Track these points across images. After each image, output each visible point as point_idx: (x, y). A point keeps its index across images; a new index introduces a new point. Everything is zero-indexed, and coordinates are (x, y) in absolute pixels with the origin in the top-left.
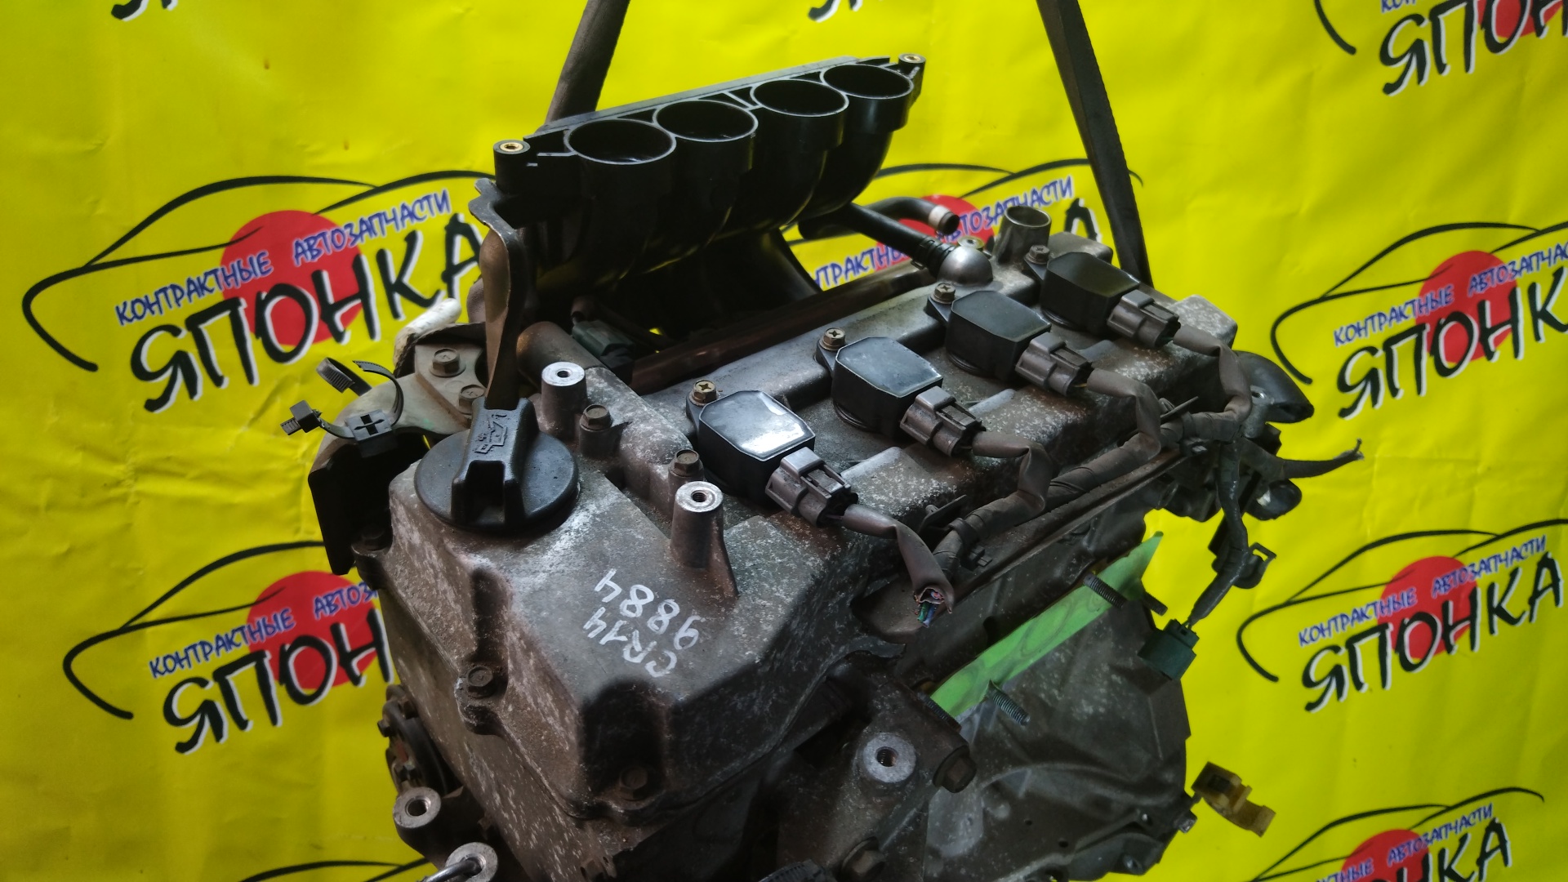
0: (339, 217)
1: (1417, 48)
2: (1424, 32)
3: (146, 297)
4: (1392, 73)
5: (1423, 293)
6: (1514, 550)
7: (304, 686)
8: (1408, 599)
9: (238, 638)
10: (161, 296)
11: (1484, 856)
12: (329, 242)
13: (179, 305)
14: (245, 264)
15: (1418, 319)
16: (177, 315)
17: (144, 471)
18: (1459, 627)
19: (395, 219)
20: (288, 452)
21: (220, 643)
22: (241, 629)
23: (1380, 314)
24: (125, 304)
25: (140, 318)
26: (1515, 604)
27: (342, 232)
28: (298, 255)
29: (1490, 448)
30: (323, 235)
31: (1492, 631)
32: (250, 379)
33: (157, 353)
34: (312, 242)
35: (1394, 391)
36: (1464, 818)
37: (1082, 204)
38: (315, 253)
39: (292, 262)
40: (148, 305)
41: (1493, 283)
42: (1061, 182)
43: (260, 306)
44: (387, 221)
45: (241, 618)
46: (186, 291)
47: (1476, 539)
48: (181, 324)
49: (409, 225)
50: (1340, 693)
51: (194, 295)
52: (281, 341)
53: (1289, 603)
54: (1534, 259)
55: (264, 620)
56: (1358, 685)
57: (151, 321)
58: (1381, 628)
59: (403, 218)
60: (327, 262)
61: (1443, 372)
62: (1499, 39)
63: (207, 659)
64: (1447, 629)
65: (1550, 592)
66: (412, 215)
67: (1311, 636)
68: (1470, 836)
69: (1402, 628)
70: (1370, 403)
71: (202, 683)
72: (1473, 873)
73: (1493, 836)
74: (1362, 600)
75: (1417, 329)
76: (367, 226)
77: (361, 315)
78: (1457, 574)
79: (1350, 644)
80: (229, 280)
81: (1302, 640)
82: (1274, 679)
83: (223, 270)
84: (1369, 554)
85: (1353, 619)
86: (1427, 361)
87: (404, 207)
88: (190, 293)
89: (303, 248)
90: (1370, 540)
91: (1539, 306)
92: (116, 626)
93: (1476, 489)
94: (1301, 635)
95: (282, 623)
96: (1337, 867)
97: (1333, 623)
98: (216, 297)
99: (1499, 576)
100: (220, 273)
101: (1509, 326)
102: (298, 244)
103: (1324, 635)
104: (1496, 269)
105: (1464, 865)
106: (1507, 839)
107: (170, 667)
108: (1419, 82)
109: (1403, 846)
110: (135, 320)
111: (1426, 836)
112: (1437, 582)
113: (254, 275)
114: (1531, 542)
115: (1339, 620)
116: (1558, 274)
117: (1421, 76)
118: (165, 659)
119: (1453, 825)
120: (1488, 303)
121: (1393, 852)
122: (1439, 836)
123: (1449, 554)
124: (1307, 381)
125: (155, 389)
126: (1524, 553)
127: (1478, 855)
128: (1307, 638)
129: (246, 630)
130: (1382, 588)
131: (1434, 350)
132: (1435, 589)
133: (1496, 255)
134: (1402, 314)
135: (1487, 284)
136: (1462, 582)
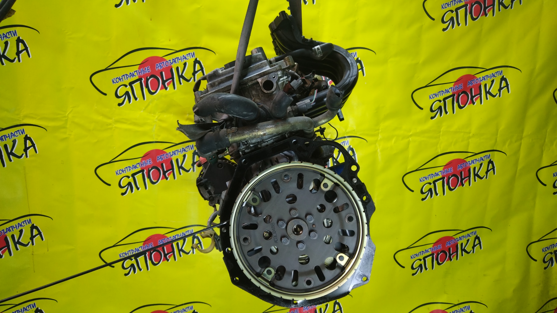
0: (167, 58)
1: (452, 19)
2: (454, 15)
3: (119, 77)
4: (445, 26)
5: (454, 85)
6: (481, 158)
7: (154, 179)
8: (451, 170)
9: (138, 166)
10: (123, 77)
11: (474, 246)
12: (165, 64)
13: (127, 79)
14: (144, 69)
15: (453, 93)
16: (127, 82)
17: (117, 121)
18: (466, 179)
19: (181, 59)
20: (152, 118)
21: (133, 167)
23: (442, 91)
24: (114, 79)
25: (118, 82)
26: (482, 173)
27: (168, 62)
28: (157, 67)
29: (474, 129)
30: (163, 63)
31: (475, 181)
32: (144, 99)
33: (122, 91)
34: (160, 64)
35: (446, 113)
36: (468, 234)
37: (359, 59)
38: (161, 67)
39: (155, 69)
40: (120, 79)
41: (475, 83)
42: (354, 53)
43: (147, 80)
44: (179, 60)
45: (139, 161)
46: (129, 76)
47: (470, 154)
48: (128, 84)
49: (185, 61)
50: (431, 196)
51: (131, 77)
52: (152, 89)
53: (417, 170)
54: (486, 77)
55: (144, 161)
56: (437, 194)
57: (120, 83)
58: (443, 178)
59: (183, 59)
60: (164, 69)
61: (460, 108)
62: (475, 17)
63: (130, 171)
64: (462, 180)
65: (492, 171)
66: (185, 58)
67: (423, 179)
68: (470, 239)
69: (449, 178)
70: (439, 115)
71: (128, 177)
73: (477, 240)
74: (437, 170)
75: (453, 95)
76: (174, 61)
77: (172, 83)
78: (465, 164)
79: (434, 182)
80: (140, 73)
81: (421, 181)
82: (413, 191)
83: (139, 71)
84: (439, 157)
85: (435, 175)
86: (456, 104)
88: (130, 76)
90: (439, 153)
91: (487, 90)
92: (108, 161)
93: (470, 140)
94: (420, 179)
95: (149, 162)
96: (431, 246)
97: (429, 176)
98: (137, 78)
99: (477, 165)
100: (138, 71)
101: (479, 95)
102: (157, 65)
103: (427, 180)
104: (475, 80)
105: (469, 248)
106: (481, 241)
107: (121, 173)
108: (452, 28)
109: (450, 241)
110: (116, 83)
111: (457, 238)
112: (459, 166)
113: (146, 72)
114: (486, 156)
115: (431, 175)
116: (493, 81)
117: (453, 27)
118: (120, 170)
119: (465, 236)
120: (473, 89)
121: (447, 243)
122: (461, 239)
123: (462, 158)
124: (422, 109)
125: (120, 100)
126: (484, 159)
127: (472, 246)
128: (422, 180)
129: (140, 164)
130: (443, 167)
131: (458, 101)
132: (458, 168)
133: (475, 75)
134: (448, 91)
135: (473, 84)
136: (466, 166)
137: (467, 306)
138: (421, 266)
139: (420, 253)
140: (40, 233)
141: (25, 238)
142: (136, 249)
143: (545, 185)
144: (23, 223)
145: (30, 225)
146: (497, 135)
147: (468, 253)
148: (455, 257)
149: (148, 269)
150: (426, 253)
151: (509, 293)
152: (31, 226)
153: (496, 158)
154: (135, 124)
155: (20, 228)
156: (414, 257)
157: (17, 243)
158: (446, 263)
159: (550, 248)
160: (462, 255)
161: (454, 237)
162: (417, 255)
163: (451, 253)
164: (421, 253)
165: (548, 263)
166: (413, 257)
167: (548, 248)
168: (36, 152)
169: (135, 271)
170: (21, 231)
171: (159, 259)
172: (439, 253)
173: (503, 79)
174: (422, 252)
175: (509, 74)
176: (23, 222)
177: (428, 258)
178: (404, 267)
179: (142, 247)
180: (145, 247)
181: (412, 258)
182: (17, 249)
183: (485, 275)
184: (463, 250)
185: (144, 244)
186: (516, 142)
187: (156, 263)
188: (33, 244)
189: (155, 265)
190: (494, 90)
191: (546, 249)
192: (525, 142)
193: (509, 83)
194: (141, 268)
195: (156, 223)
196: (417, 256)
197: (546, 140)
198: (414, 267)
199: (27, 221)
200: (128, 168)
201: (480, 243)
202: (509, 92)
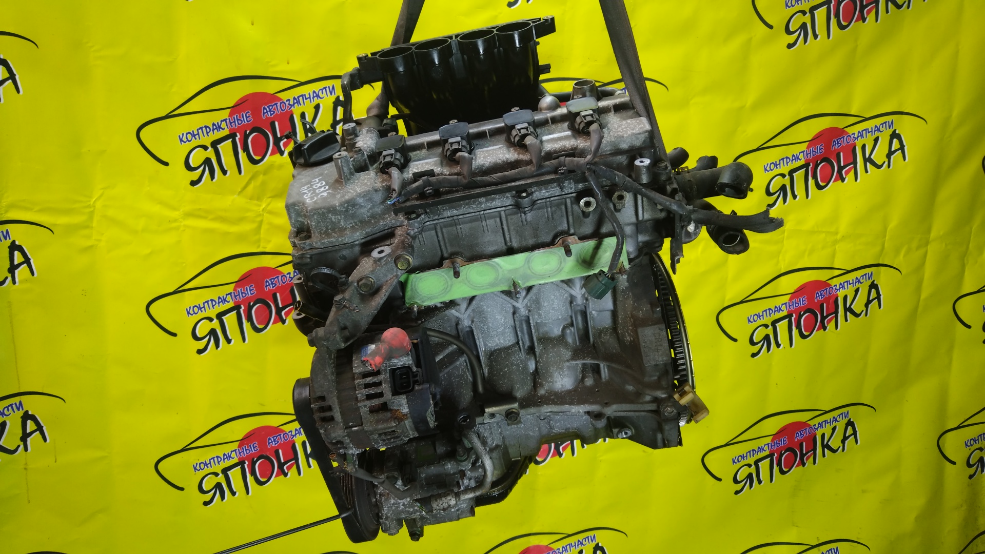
0: (284, 96)
1: (804, 26)
2: (807, 19)
3: (193, 131)
4: (791, 39)
5: (808, 147)
6: (857, 278)
7: (259, 323)
8: (803, 302)
9: (228, 298)
10: (200, 131)
11: (845, 439)
12: (279, 107)
13: (208, 136)
14: (240, 117)
15: (806, 161)
16: (207, 140)
17: (189, 215)
18: (830, 317)
20: (255, 208)
21: (220, 300)
22: (230, 294)
23: (787, 158)
24: (183, 134)
25: (189, 141)
26: (858, 306)
27: (285, 103)
28: (264, 113)
29: (843, 226)
30: (276, 104)
31: (846, 320)
32: (240, 172)
33: (197, 158)
34: (271, 107)
35: (795, 197)
36: (834, 417)
38: (272, 113)
39: (261, 117)
40: (193, 135)
41: (844, 144)
43: (246, 137)
44: (306, 99)
45: (230, 288)
46: (212, 129)
47: (837, 272)
48: (209, 145)
49: (316, 101)
50: (769, 349)
51: (216, 131)
52: (255, 155)
53: (742, 302)
54: (864, 132)
55: (241, 290)
56: (778, 345)
57: (195, 143)
58: (789, 316)
59: (314, 97)
60: (278, 117)
61: (820, 188)
62: (844, 23)
63: (214, 308)
64: (823, 318)
65: (876, 302)
66: (318, 96)
67: (754, 319)
68: (837, 427)
69: (800, 317)
70: (782, 202)
71: (211, 320)
72: (840, 447)
73: (850, 428)
74: (779, 301)
75: (806, 166)
76: (297, 101)
77: (292, 143)
78: (828, 290)
79: (774, 324)
80: (232, 124)
81: (749, 321)
82: (735, 340)
83: (229, 119)
84: (782, 278)
85: (775, 311)
86: (811, 182)
87: (314, 92)
88: (214, 130)
89: (266, 110)
90: (783, 271)
91: (867, 156)
92: (172, 290)
93: (837, 247)
94: (748, 318)
95: (250, 292)
96: (769, 440)
97: (765, 313)
98: (226, 132)
99: (849, 291)
100: (228, 121)
101: (853, 165)
102: (264, 108)
103: (760, 319)
104: (846, 137)
105: (835, 443)
106: (857, 430)
107: (196, 312)
108: (805, 44)
109: (803, 431)
110: (187, 142)
111: (815, 425)
112: (818, 293)
113: (243, 122)
114: (865, 275)
115: (768, 311)
116: (876, 140)
117: (805, 41)
118: (194, 307)
119: (829, 421)
120: (842, 154)
121: (798, 433)
122: (821, 426)
123: (824, 279)
125: (195, 175)
126: (861, 281)
127: (842, 438)
128: (752, 320)
129: (233, 294)
130: (789, 296)
131: (815, 176)
132: (817, 297)
133: (845, 129)
134: (798, 158)
135: (841, 144)
136: (830, 294)
137: (834, 549)
138: (750, 476)
139: (748, 454)
140: (40, 428)
141: (11, 439)
142: (224, 455)
143: (969, 327)
144: (6, 409)
145: (21, 413)
146: (885, 236)
147: (834, 451)
148: (811, 459)
149: (248, 492)
150: (759, 452)
151: (908, 522)
152: (22, 415)
153: (884, 278)
154: (223, 220)
156: (738, 460)
158: (796, 470)
159: (978, 440)
160: (824, 456)
161: (808, 422)
162: (743, 457)
163: (804, 453)
164: (751, 452)
165: (975, 467)
166: (736, 461)
167: (975, 440)
168: (33, 273)
169: (223, 497)
170: (3, 425)
171: (269, 473)
172: (783, 452)
173: (895, 135)
174: (753, 450)
175: (904, 126)
176: (7, 407)
177: (763, 462)
178: (720, 480)
179: (237, 451)
180: (243, 451)
181: (734, 462)
183: (864, 491)
184: (826, 446)
185: (240, 446)
186: (918, 248)
187: (263, 480)
188: (26, 449)
189: (261, 483)
190: (879, 156)
191: (972, 441)
192: (934, 250)
193: (905, 144)
194: (235, 491)
195: (262, 405)
196: (744, 460)
197: (971, 245)
198: (739, 479)
199: (14, 406)
200: (210, 302)
201: (855, 433)
202: (905, 159)
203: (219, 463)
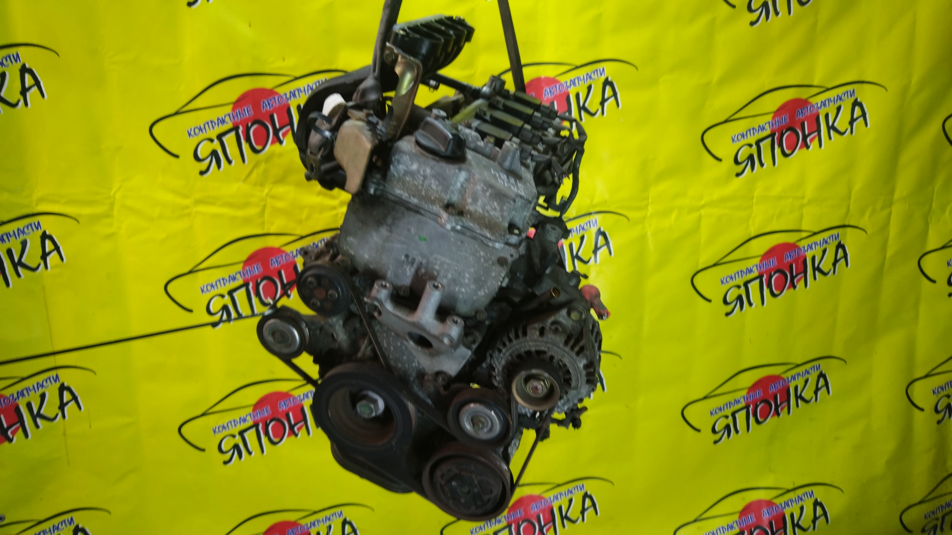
0: (281, 91)
1: (765, 4)
3: (200, 126)
4: (754, 16)
5: (773, 118)
6: (824, 239)
7: (266, 298)
8: (773, 263)
9: (238, 276)
10: (206, 125)
11: (817, 390)
13: (214, 129)
14: (242, 111)
15: (772, 131)
16: (213, 133)
17: (199, 202)
18: (799, 277)
19: (305, 90)
20: (259, 194)
21: (230, 279)
22: (239, 272)
23: (753, 129)
24: (191, 129)
25: (197, 135)
26: (826, 266)
27: (282, 97)
28: (264, 107)
29: (809, 191)
30: (274, 98)
31: (815, 279)
32: (244, 161)
33: (205, 150)
34: (269, 101)
35: (762, 165)
36: (806, 370)
37: (610, 79)
38: (271, 106)
39: (261, 110)
40: (200, 129)
41: (808, 113)
42: (600, 70)
43: (248, 129)
44: (301, 91)
45: (239, 267)
46: (216, 123)
47: (804, 235)
48: (215, 138)
49: (311, 93)
50: (742, 308)
51: (220, 125)
52: (257, 144)
53: (715, 265)
54: (827, 102)
55: (249, 269)
56: (750, 304)
58: (760, 277)
59: (308, 89)
60: (276, 110)
61: (785, 155)
63: (225, 286)
64: (792, 278)
65: (843, 260)
66: (312, 88)
67: (726, 280)
68: (810, 380)
69: (770, 277)
70: (750, 170)
71: (223, 296)
72: (812, 398)
73: (822, 380)
74: (750, 263)
75: (772, 135)
76: (293, 94)
77: (290, 132)
78: (796, 251)
79: (746, 284)
80: (235, 118)
81: (722, 282)
82: (709, 301)
84: (753, 241)
85: (746, 272)
86: (777, 150)
87: (308, 85)
88: (218, 124)
89: (266, 104)
90: (753, 235)
91: (830, 124)
92: (186, 271)
93: (804, 210)
94: (721, 279)
95: (257, 270)
96: (744, 393)
97: (737, 274)
98: (229, 125)
99: (817, 252)
100: (231, 115)
101: (817, 133)
102: (264, 102)
103: (733, 280)
104: (809, 107)
105: (808, 394)
106: (829, 381)
107: (209, 289)
108: (767, 20)
109: (776, 383)
111: (788, 378)
112: (787, 255)
113: (245, 116)
114: (832, 236)
115: (740, 273)
116: (839, 109)
118: (207, 285)
119: (801, 374)
120: (806, 123)
121: (771, 386)
122: (794, 379)
123: (792, 241)
124: (719, 160)
125: (203, 166)
126: (828, 242)
127: (814, 389)
128: (724, 281)
129: (241, 273)
130: (760, 258)
131: (781, 145)
132: (786, 258)
133: (809, 100)
134: (764, 128)
135: (805, 114)
136: (799, 255)
137: (809, 492)
138: (728, 427)
139: (725, 406)
140: (75, 398)
141: (50, 408)
142: (240, 418)
143: (934, 281)
144: (45, 382)
145: (58, 385)
146: (849, 198)
147: (806, 401)
148: (786, 410)
149: (263, 451)
150: (736, 405)
151: (879, 465)
152: (59, 387)
153: (850, 239)
154: (231, 205)
155: (41, 391)
156: (716, 412)
157: (36, 416)
158: (771, 420)
159: (945, 387)
160: (797, 405)
161: (781, 375)
162: (720, 409)
163: (779, 404)
164: (728, 405)
165: (942, 414)
166: (714, 413)
167: (942, 388)
168: (62, 260)
169: (240, 457)
170: (43, 396)
171: (281, 434)
172: (758, 403)
173: (856, 103)
174: (730, 403)
175: (866, 95)
176: (46, 380)
177: (739, 413)
178: (698, 431)
179: (252, 415)
180: (257, 415)
181: (712, 413)
182: (37, 426)
183: (836, 438)
184: (799, 397)
185: (253, 410)
186: (883, 209)
187: (276, 440)
188: (64, 416)
189: (274, 443)
190: (842, 123)
191: (940, 389)
192: (897, 210)
193: (866, 111)
194: (251, 450)
196: (721, 412)
197: (934, 205)
198: (717, 429)
199: (51, 379)
200: (221, 281)
201: (827, 384)
202: (866, 125)
203: (235, 425)
